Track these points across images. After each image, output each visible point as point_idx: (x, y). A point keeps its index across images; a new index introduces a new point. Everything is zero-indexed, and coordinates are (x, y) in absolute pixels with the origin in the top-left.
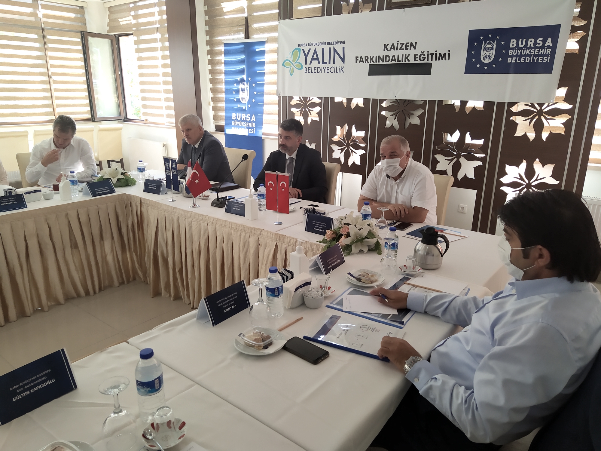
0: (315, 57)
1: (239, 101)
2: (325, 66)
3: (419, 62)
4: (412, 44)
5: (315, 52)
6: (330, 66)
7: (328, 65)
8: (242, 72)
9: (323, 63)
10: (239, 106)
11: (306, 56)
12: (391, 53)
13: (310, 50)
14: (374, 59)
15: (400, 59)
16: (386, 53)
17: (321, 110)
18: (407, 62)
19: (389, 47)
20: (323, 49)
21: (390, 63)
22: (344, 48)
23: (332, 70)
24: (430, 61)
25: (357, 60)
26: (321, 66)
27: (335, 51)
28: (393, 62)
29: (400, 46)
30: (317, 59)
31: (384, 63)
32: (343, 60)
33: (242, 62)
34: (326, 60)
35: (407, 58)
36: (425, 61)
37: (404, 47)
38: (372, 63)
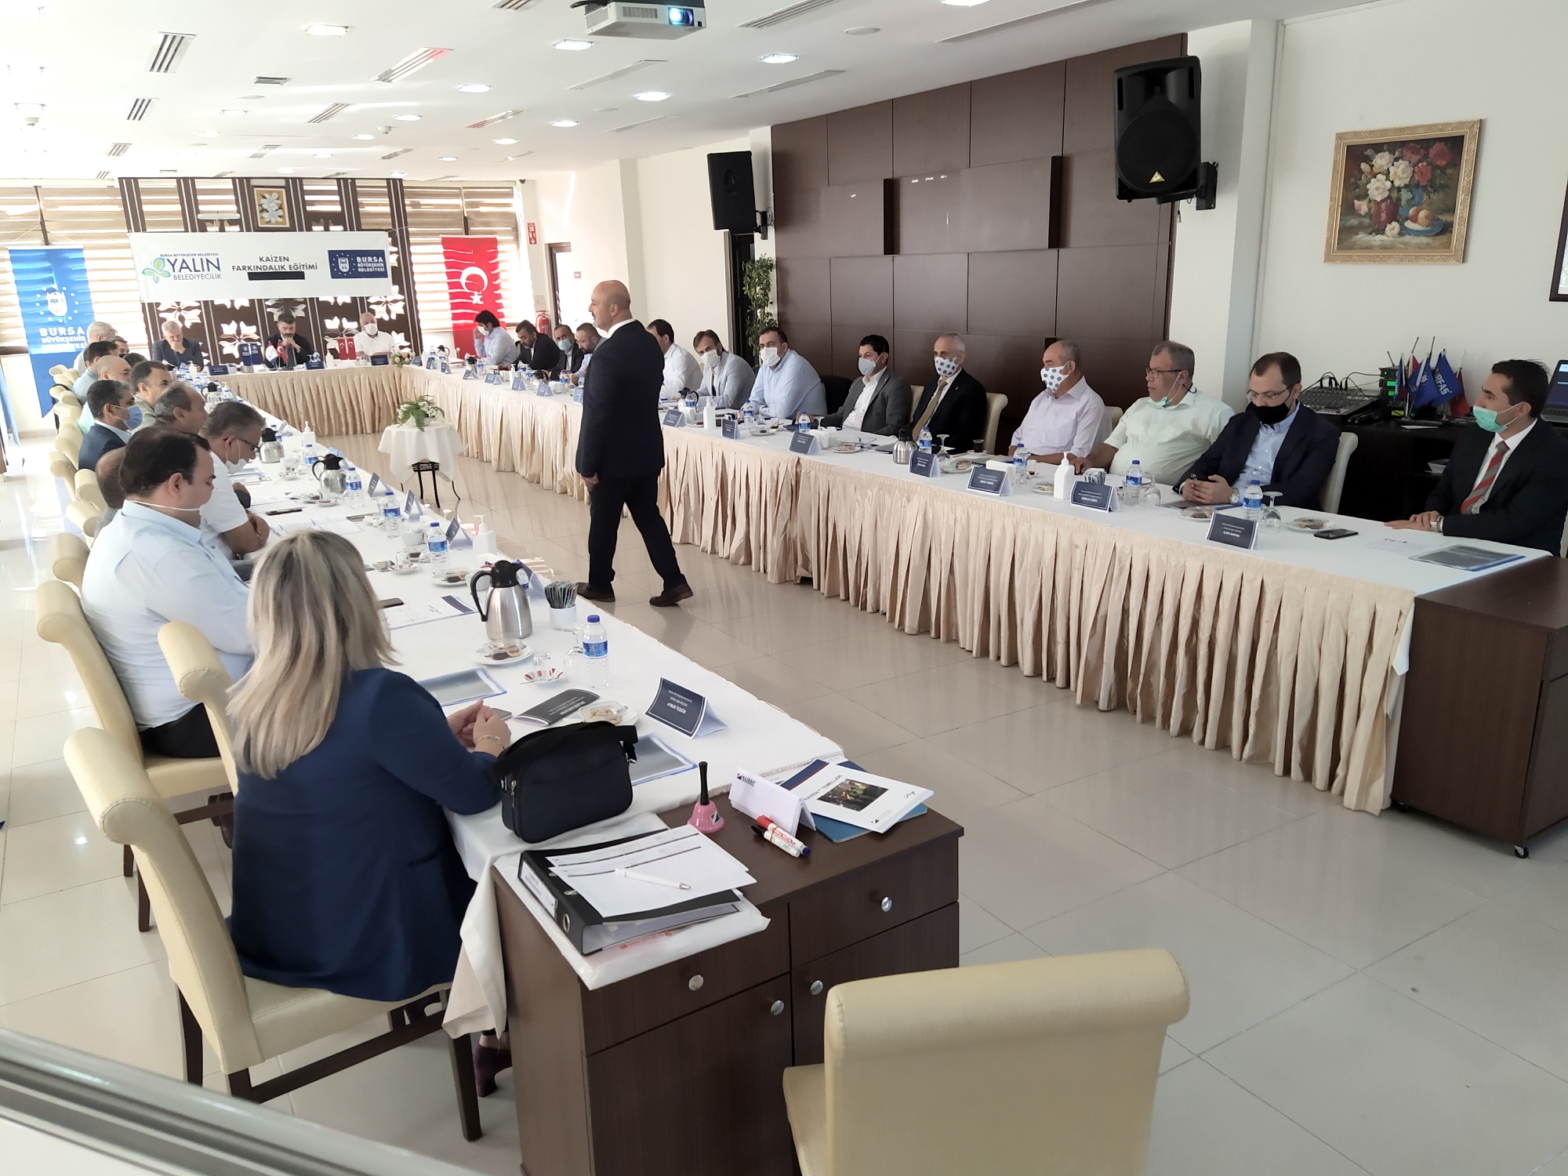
0: (184, 265)
1: (49, 314)
2: (198, 273)
3: (294, 270)
4: (284, 258)
5: (184, 261)
6: (205, 273)
7: (202, 272)
8: (51, 281)
9: (196, 271)
10: (50, 319)
11: (173, 265)
12: (268, 264)
13: (176, 260)
14: (252, 268)
15: (277, 268)
16: (262, 264)
17: (201, 313)
18: (283, 270)
19: (264, 259)
20: (193, 260)
21: (268, 271)
22: (218, 259)
23: (208, 277)
24: (302, 270)
25: (234, 268)
26: (194, 273)
27: (208, 261)
28: (271, 271)
29: (274, 259)
30: (188, 267)
31: (263, 271)
32: (218, 268)
33: (48, 270)
34: (198, 267)
35: (282, 267)
36: (299, 270)
37: (278, 259)
38: (250, 271)
